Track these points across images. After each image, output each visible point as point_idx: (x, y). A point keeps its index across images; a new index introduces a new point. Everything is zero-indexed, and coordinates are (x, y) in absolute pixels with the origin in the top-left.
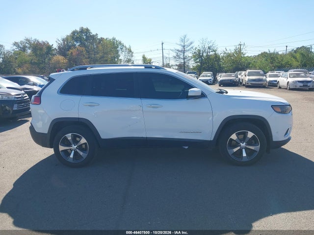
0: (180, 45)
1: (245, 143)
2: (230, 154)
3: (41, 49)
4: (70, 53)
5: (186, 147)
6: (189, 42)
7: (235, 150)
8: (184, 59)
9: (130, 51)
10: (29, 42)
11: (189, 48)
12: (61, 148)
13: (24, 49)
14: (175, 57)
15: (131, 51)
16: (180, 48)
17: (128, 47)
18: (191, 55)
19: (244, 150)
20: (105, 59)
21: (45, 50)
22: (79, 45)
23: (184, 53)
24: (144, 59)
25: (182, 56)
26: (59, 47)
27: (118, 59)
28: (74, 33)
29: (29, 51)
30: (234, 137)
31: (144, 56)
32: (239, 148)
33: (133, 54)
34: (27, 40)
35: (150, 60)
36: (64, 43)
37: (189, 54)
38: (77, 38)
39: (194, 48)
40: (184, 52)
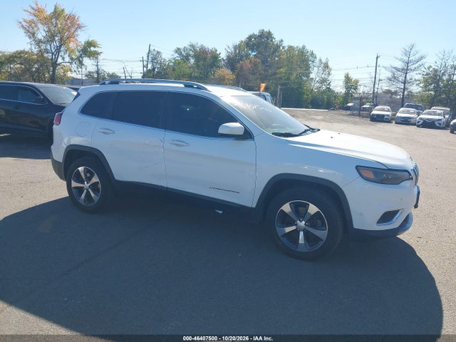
0: (401, 60)
1: (304, 222)
2: (280, 235)
3: (205, 59)
4: (239, 65)
5: (221, 212)
6: (417, 56)
7: (288, 230)
8: (405, 83)
9: (326, 66)
10: (194, 49)
11: (416, 65)
12: (74, 184)
13: (186, 58)
14: (390, 80)
15: (328, 67)
16: (400, 65)
17: (324, 61)
18: (419, 77)
19: (301, 234)
20: (278, 76)
21: (209, 61)
22: (255, 55)
23: (406, 73)
24: (348, 79)
25: (401, 79)
26: (228, 57)
27: (308, 77)
28: (250, 38)
29: (192, 61)
30: (286, 208)
31: (348, 74)
32: (294, 228)
33: (332, 72)
34: (192, 46)
35: (357, 82)
36: (235, 51)
37: (415, 75)
38: (254, 45)
39: (426, 66)
40: (406, 71)
